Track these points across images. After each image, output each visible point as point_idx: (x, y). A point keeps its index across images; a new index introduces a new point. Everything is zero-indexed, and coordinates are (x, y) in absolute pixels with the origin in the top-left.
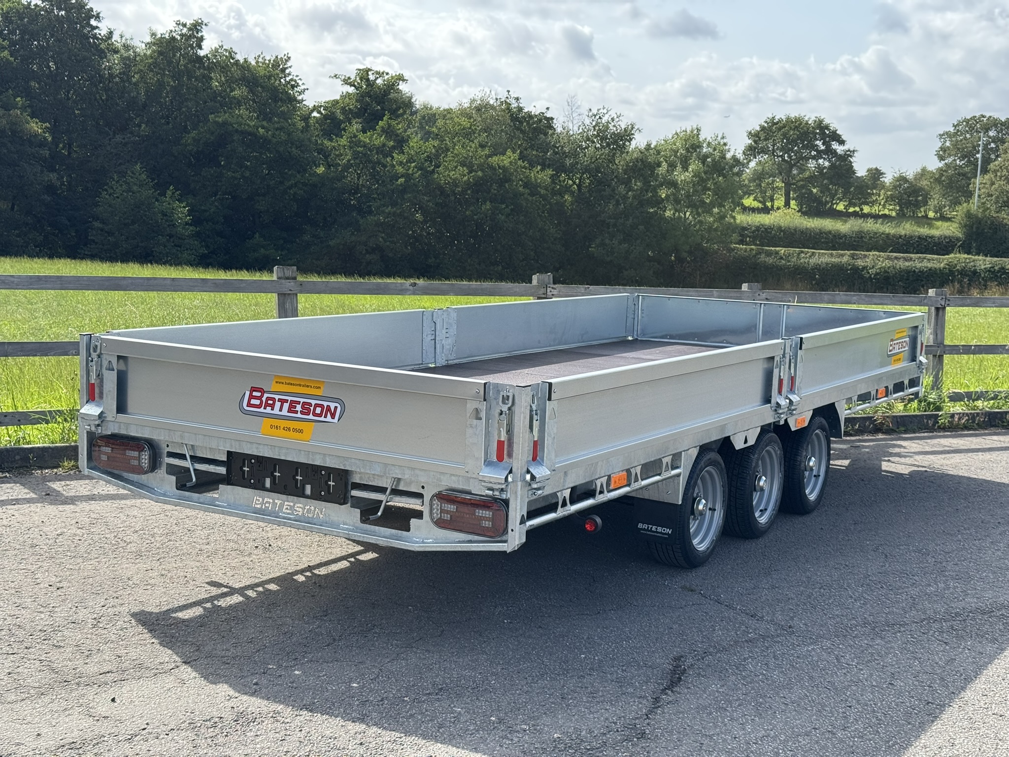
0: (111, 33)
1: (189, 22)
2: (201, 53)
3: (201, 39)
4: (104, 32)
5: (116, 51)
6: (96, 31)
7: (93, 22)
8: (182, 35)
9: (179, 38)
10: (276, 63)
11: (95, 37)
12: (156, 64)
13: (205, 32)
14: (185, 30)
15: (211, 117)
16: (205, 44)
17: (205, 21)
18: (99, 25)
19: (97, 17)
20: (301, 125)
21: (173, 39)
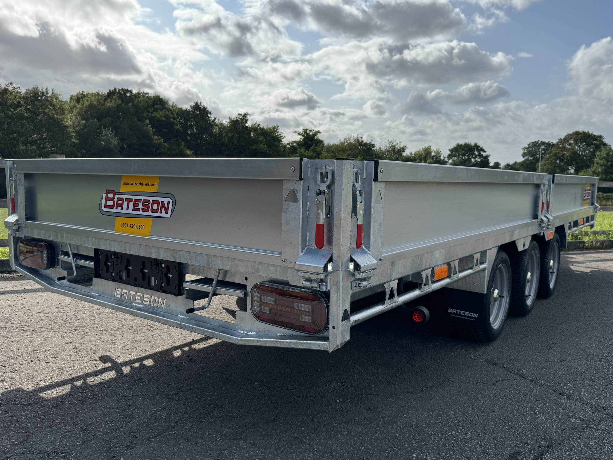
0: (215, 119)
1: (243, 113)
2: (247, 125)
3: (247, 121)
4: (212, 119)
5: (217, 125)
6: (210, 118)
7: (209, 115)
8: (240, 119)
9: (239, 120)
10: (274, 128)
11: (210, 120)
12: (231, 129)
13: (248, 117)
14: (241, 117)
15: (250, 147)
16: (248, 122)
17: (249, 113)
18: (211, 116)
19: (210, 113)
20: (282, 150)
21: (237, 120)
